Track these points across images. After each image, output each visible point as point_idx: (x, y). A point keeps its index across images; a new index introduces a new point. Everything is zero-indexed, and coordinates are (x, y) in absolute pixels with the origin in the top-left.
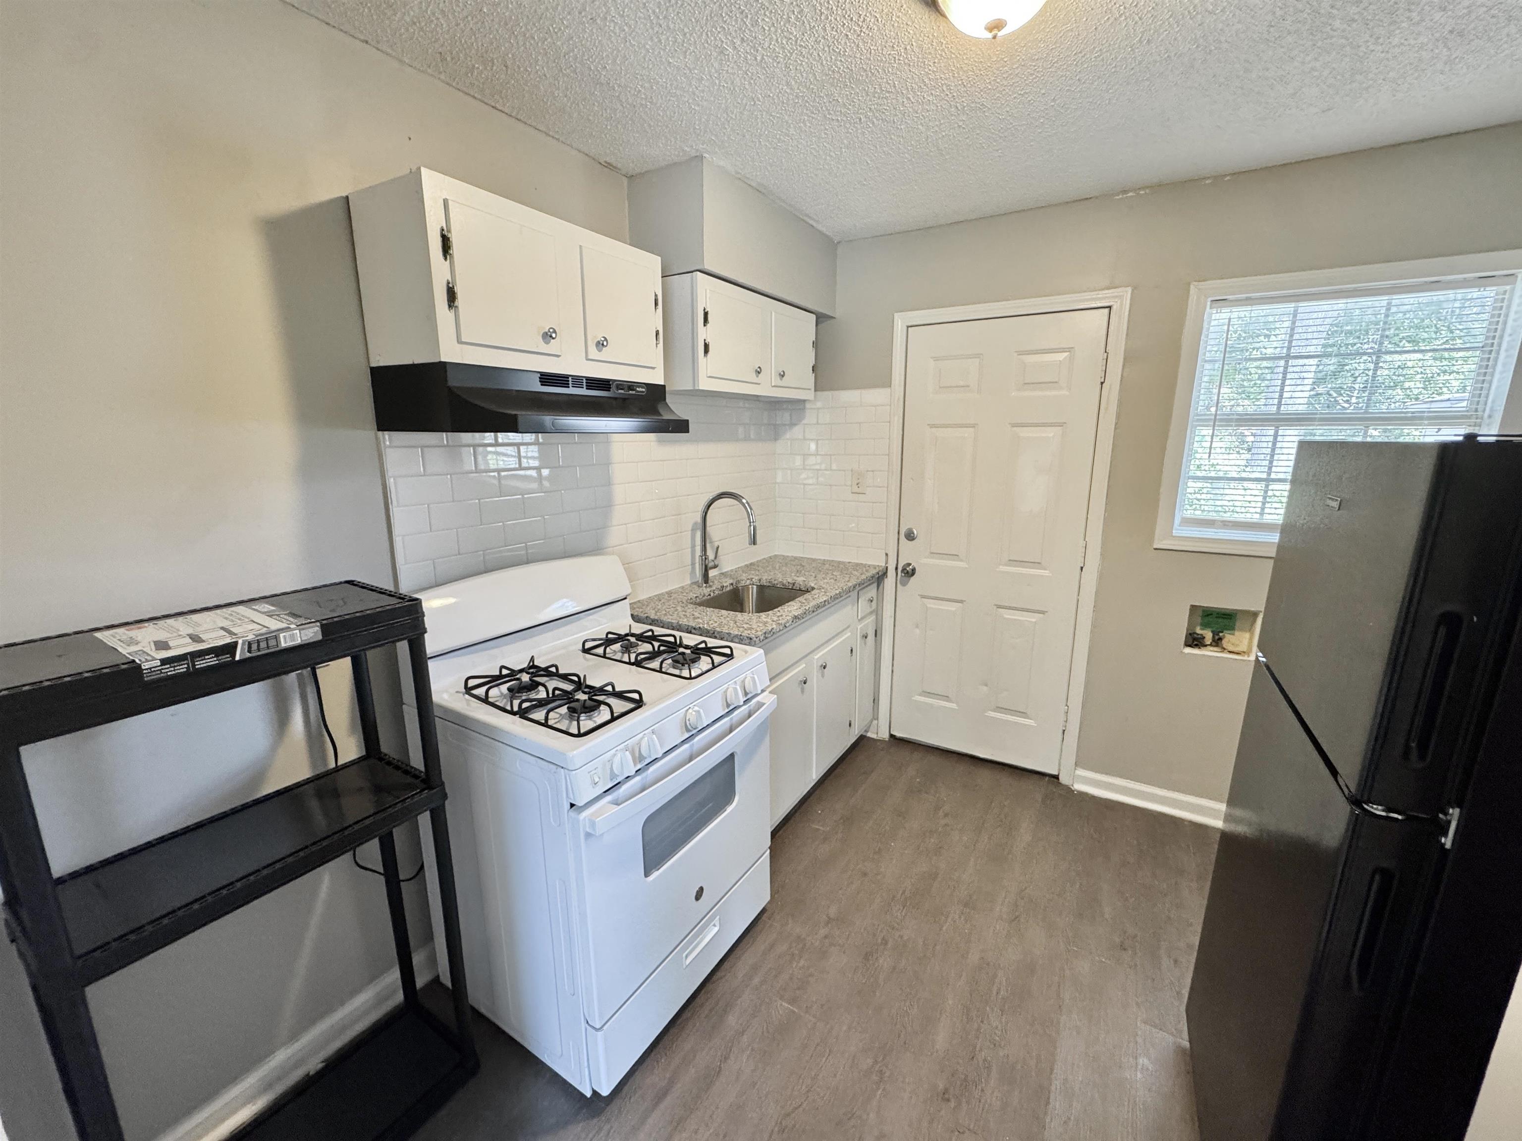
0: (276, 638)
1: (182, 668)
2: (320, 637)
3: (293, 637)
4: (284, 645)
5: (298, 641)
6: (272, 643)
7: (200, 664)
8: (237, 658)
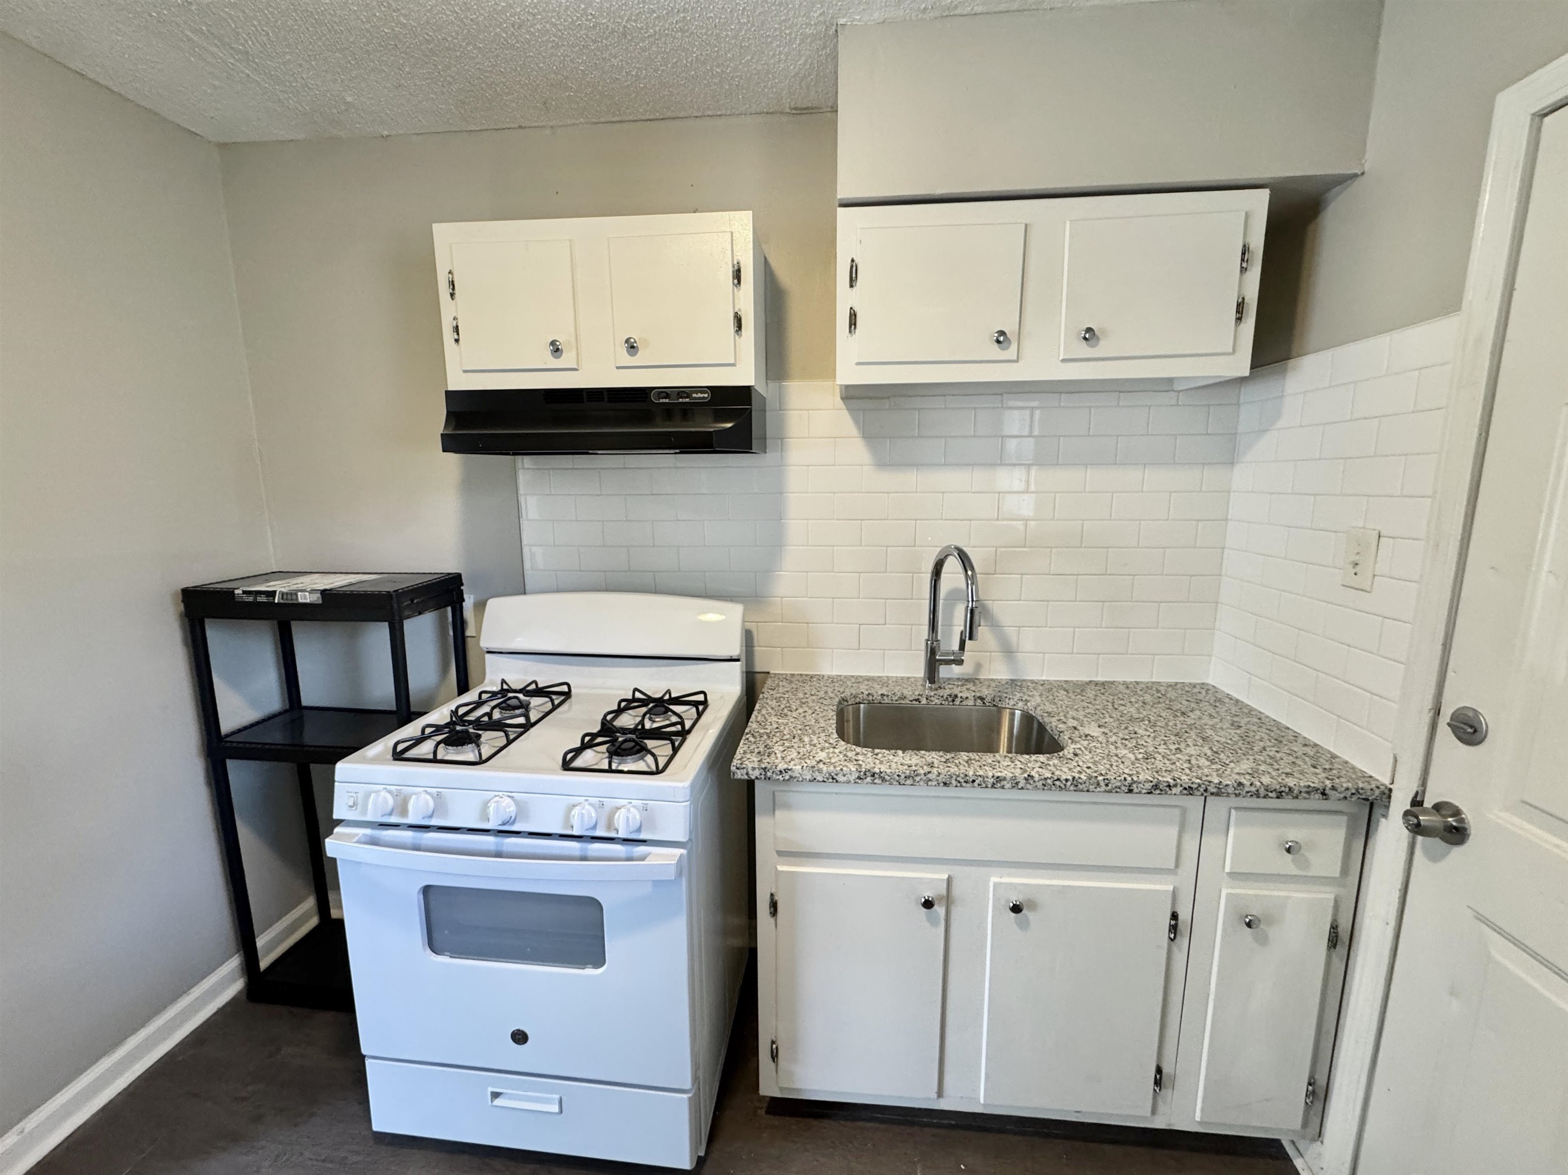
0: (296, 595)
1: (251, 599)
2: (320, 602)
3: (305, 599)
4: (300, 601)
5: (308, 601)
6: (294, 597)
7: (259, 599)
8: (276, 601)
